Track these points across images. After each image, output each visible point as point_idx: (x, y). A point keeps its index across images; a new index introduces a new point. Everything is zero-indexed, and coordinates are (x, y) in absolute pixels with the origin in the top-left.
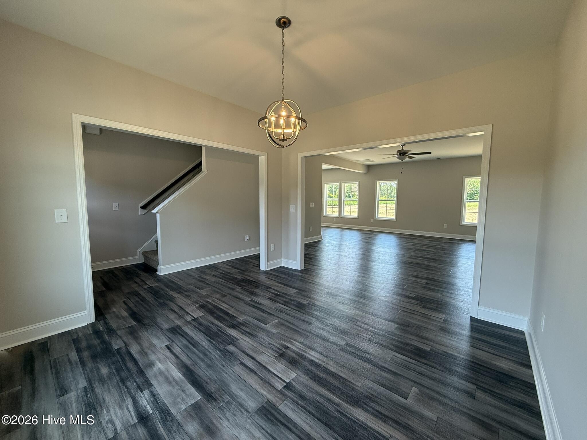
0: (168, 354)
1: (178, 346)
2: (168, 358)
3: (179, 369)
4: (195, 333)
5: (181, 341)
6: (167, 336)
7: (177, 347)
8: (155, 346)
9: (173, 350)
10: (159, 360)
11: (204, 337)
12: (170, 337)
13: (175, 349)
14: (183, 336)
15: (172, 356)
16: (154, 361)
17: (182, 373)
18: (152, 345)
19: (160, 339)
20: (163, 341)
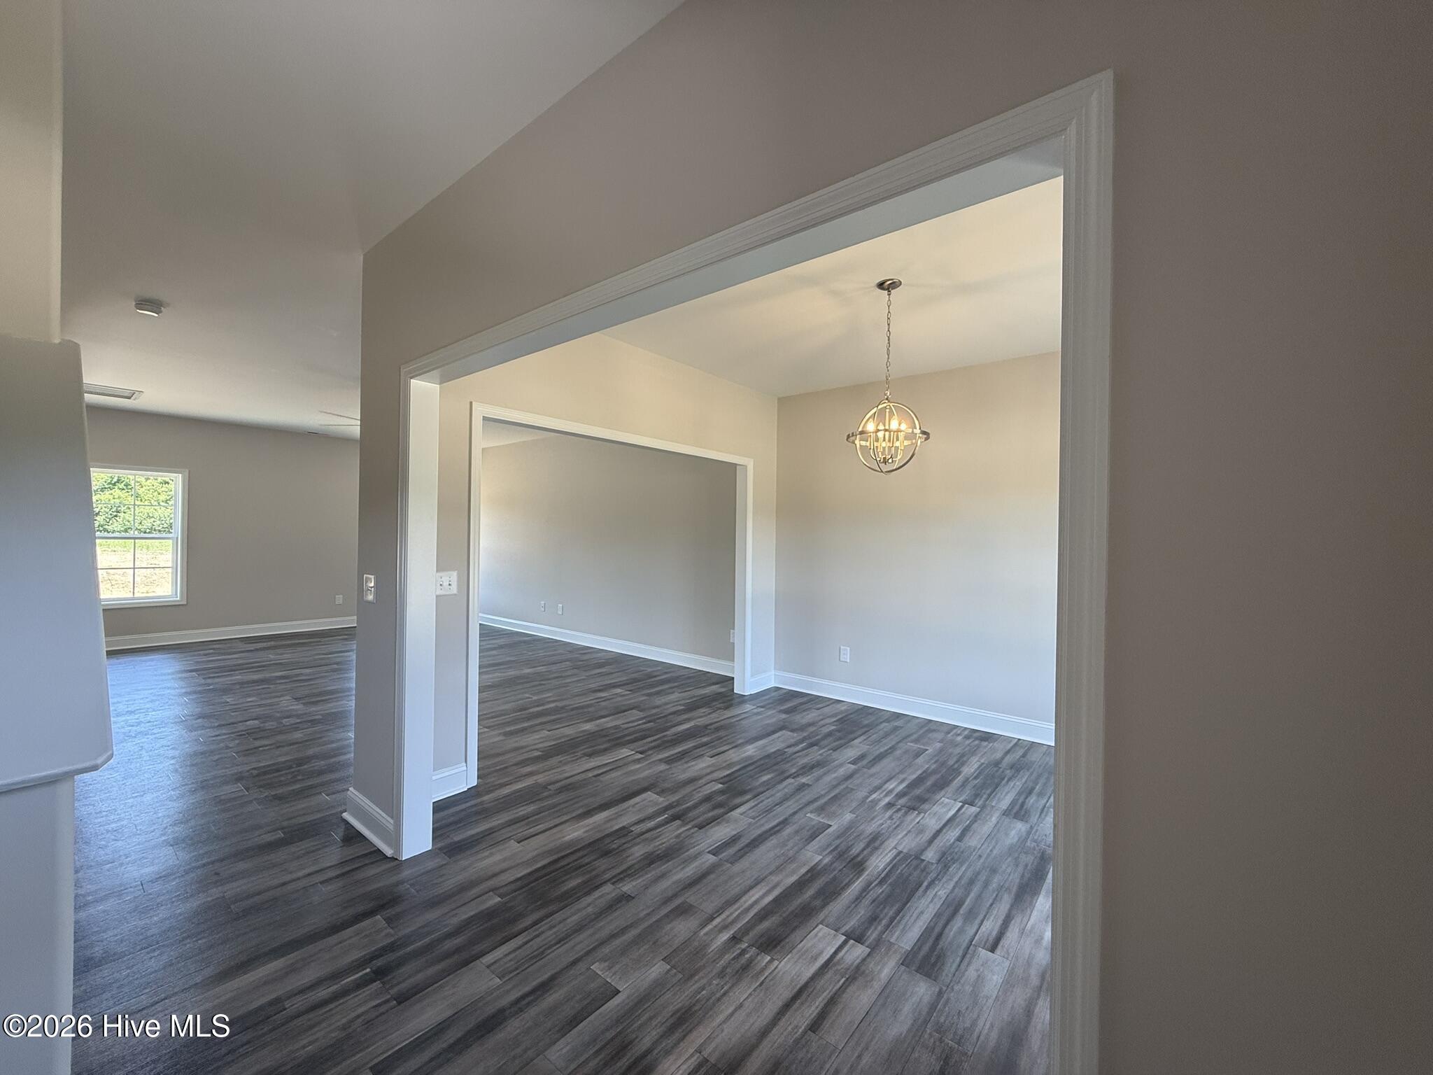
0: (1012, 935)
1: (977, 931)
2: (1022, 932)
3: (1032, 905)
4: (912, 920)
5: (961, 931)
6: (959, 966)
7: (983, 928)
8: (1011, 972)
9: (994, 933)
10: (1038, 941)
11: (919, 898)
12: (958, 959)
13: (993, 930)
14: (940, 935)
15: (1011, 926)
16: (1046, 949)
17: (1036, 898)
18: (1009, 984)
19: (979, 976)
20: (982, 965)
